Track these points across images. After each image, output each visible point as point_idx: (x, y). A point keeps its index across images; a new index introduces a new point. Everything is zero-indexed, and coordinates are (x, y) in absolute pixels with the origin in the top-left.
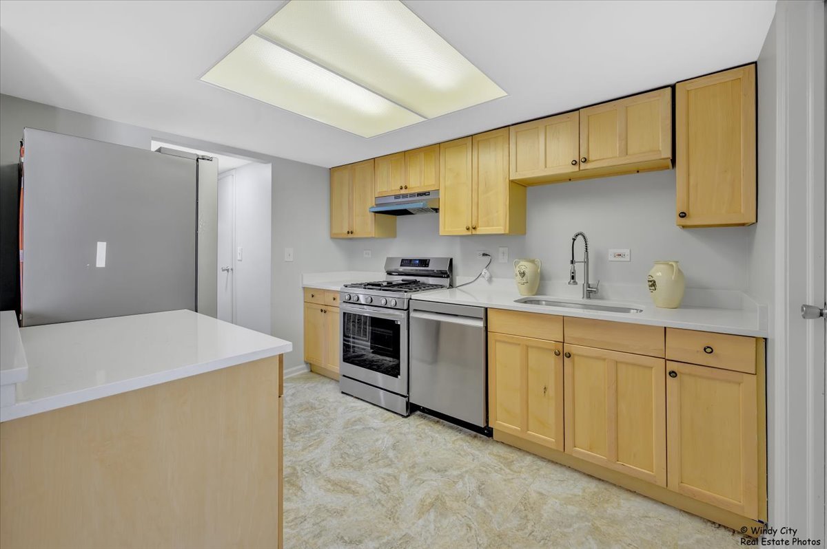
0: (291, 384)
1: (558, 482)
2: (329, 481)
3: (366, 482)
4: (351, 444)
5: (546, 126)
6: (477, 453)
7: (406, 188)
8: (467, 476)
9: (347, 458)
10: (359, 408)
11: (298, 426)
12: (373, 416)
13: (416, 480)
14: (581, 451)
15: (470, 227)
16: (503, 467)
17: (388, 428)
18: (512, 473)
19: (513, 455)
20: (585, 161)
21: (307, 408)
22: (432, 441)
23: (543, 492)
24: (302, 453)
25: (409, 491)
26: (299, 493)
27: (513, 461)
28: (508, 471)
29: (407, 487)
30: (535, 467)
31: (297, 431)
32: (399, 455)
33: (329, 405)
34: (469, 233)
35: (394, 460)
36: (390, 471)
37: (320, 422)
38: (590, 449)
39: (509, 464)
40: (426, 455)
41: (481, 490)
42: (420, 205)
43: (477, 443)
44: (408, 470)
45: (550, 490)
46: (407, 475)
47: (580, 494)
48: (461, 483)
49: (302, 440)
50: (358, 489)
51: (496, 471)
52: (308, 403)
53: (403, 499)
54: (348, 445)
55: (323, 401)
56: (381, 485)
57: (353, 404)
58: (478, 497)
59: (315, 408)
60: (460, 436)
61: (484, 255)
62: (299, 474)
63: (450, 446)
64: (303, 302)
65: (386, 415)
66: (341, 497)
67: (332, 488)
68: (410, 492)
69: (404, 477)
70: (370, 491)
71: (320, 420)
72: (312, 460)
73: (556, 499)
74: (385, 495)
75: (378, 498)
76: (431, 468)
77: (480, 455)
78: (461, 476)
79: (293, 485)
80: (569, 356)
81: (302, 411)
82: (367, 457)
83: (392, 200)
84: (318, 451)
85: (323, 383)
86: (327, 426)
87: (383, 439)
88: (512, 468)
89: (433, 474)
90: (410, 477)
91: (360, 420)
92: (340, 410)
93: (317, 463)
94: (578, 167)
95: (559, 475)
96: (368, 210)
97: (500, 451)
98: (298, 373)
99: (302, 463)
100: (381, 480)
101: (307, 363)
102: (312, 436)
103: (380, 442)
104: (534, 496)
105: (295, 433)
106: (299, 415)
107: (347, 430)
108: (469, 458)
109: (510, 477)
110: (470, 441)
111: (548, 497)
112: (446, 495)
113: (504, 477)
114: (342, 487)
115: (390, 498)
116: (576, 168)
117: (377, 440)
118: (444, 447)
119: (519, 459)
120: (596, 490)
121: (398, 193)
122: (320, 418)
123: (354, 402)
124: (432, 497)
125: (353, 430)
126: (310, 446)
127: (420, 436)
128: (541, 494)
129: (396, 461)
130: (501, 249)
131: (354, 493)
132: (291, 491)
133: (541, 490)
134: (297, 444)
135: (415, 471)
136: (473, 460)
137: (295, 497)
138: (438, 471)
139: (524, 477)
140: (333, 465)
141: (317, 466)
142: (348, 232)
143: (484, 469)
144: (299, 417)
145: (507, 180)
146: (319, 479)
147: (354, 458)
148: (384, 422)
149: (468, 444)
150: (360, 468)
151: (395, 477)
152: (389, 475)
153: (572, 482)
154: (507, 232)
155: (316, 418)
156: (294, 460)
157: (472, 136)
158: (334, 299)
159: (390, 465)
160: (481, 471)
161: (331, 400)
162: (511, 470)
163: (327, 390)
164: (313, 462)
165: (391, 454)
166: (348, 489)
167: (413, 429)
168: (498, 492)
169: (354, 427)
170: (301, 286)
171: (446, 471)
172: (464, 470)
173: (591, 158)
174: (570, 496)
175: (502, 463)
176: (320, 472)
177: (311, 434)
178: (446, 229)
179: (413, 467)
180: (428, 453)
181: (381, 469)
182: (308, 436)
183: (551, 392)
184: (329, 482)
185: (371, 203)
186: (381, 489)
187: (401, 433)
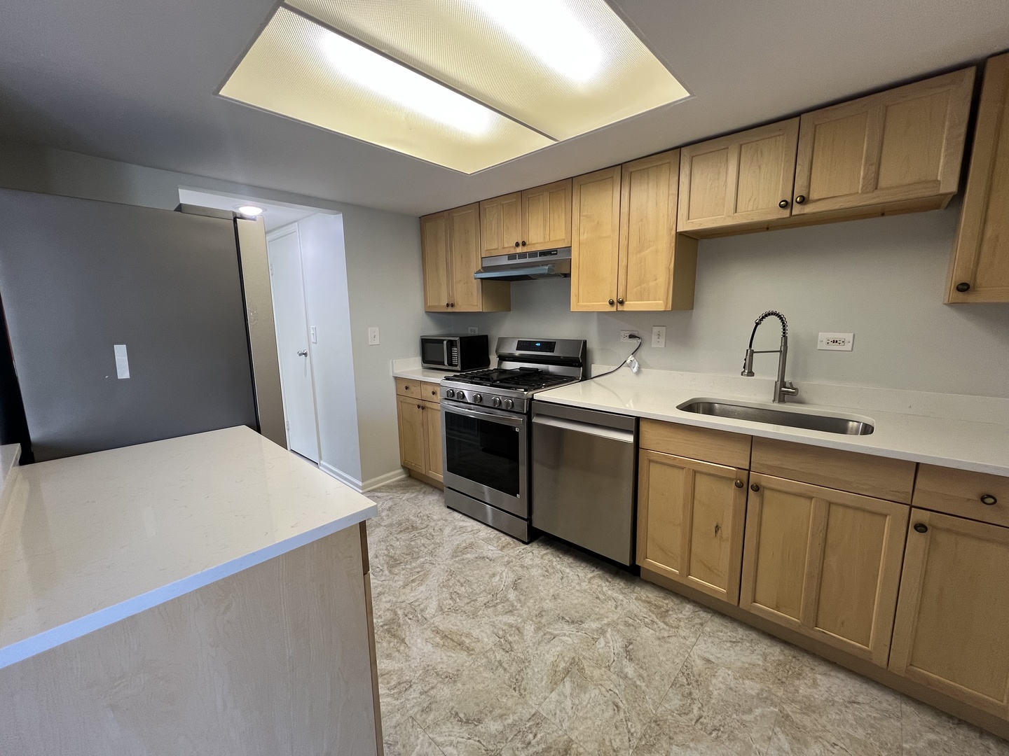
0: (388, 494)
1: (729, 644)
2: (437, 631)
3: (483, 633)
4: (462, 580)
5: (741, 145)
6: (621, 597)
7: (524, 244)
8: (609, 630)
9: (458, 600)
10: (469, 529)
11: (398, 552)
12: (488, 540)
13: (545, 635)
14: (763, 608)
15: (615, 301)
16: (656, 619)
17: (506, 559)
18: (667, 628)
19: (667, 602)
20: (804, 201)
21: (408, 528)
22: (562, 578)
23: (711, 658)
24: (404, 590)
25: (537, 650)
26: (402, 648)
27: (667, 611)
28: (662, 625)
29: (534, 643)
30: (697, 621)
31: (396, 560)
32: (522, 598)
33: (432, 524)
34: (614, 309)
35: (515, 604)
36: (511, 619)
37: (422, 548)
38: (777, 608)
39: (664, 615)
40: (555, 598)
41: (629, 653)
42: (544, 270)
43: (620, 584)
44: (534, 619)
45: (719, 655)
46: (533, 627)
47: (760, 663)
48: (602, 640)
49: (403, 572)
50: (473, 645)
51: (646, 625)
52: (408, 520)
53: (529, 662)
54: (459, 581)
55: (425, 518)
56: (502, 640)
57: (461, 524)
58: (625, 662)
59: (417, 529)
60: (597, 572)
61: (631, 336)
62: (401, 621)
63: (585, 585)
64: (395, 395)
65: (503, 539)
66: (453, 655)
67: (441, 642)
68: (539, 652)
69: (529, 629)
70: (488, 648)
71: (423, 545)
72: (416, 601)
73: (729, 668)
74: (508, 655)
75: (498, 658)
76: (563, 618)
77: (625, 601)
78: (602, 632)
79: (394, 636)
80: (757, 488)
81: (401, 531)
82: (482, 599)
83: (505, 261)
84: (422, 588)
85: (424, 493)
86: (431, 554)
87: (501, 574)
88: (667, 620)
89: (566, 627)
90: (539, 629)
91: (471, 545)
92: (447, 531)
93: (422, 606)
94: (789, 211)
95: (729, 634)
96: (473, 275)
97: (650, 595)
98: (394, 480)
99: (403, 605)
100: (501, 633)
101: (404, 467)
102: (415, 568)
103: (497, 578)
104: (699, 664)
105: (394, 563)
106: (398, 537)
107: (457, 559)
108: (611, 604)
109: (666, 635)
110: (610, 579)
111: (717, 665)
112: (584, 658)
113: (657, 634)
114: (453, 641)
115: (514, 660)
116: (786, 213)
117: (494, 575)
118: (578, 588)
119: (676, 607)
120: (781, 658)
121: (512, 251)
122: (423, 542)
123: (463, 521)
124: (566, 659)
125: (463, 560)
126: (413, 581)
127: (547, 571)
128: (708, 661)
129: (518, 606)
130: (656, 330)
131: (469, 650)
132: (392, 644)
133: (707, 655)
134: (397, 578)
135: (543, 621)
136: (616, 607)
137: (397, 654)
138: (573, 622)
139: (683, 634)
140: (442, 610)
141: (422, 610)
142: (448, 305)
143: (631, 621)
144: (398, 540)
145: (674, 232)
146: (425, 629)
147: (467, 600)
148: (501, 550)
149: (608, 584)
150: (475, 615)
151: (518, 629)
152: (511, 626)
153: (748, 644)
154: (669, 308)
155: (418, 542)
156: (394, 599)
157: (621, 164)
158: (434, 393)
159: (511, 611)
160: (627, 625)
161: (435, 517)
162: (667, 625)
163: (430, 504)
164: (417, 604)
165: (512, 595)
166: (461, 644)
167: (537, 561)
168: (650, 656)
169: (465, 556)
170: (391, 375)
171: (582, 622)
172: (606, 621)
173: (814, 196)
174: (747, 665)
175: (653, 612)
176: (426, 619)
177: (414, 564)
178: (581, 303)
179: (540, 615)
180: (558, 595)
181: (500, 618)
182: (409, 567)
183: (727, 531)
184: (438, 633)
185: (476, 265)
186: (501, 645)
187: (522, 566)
